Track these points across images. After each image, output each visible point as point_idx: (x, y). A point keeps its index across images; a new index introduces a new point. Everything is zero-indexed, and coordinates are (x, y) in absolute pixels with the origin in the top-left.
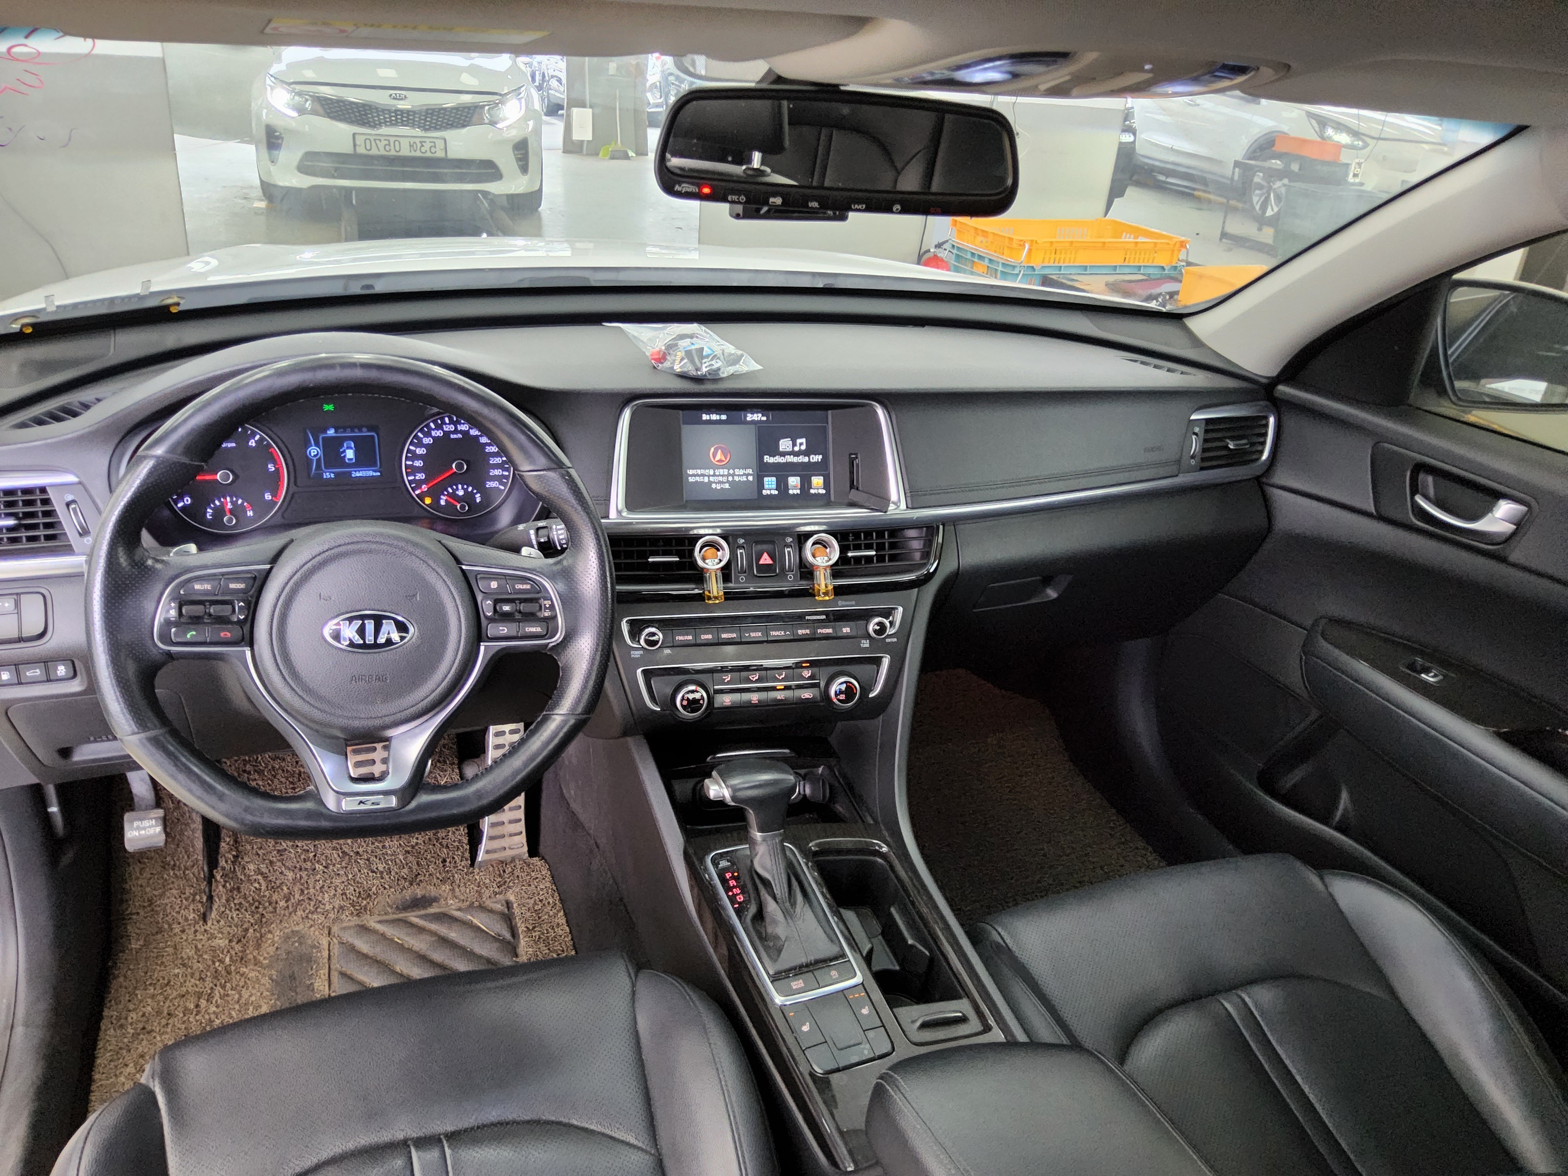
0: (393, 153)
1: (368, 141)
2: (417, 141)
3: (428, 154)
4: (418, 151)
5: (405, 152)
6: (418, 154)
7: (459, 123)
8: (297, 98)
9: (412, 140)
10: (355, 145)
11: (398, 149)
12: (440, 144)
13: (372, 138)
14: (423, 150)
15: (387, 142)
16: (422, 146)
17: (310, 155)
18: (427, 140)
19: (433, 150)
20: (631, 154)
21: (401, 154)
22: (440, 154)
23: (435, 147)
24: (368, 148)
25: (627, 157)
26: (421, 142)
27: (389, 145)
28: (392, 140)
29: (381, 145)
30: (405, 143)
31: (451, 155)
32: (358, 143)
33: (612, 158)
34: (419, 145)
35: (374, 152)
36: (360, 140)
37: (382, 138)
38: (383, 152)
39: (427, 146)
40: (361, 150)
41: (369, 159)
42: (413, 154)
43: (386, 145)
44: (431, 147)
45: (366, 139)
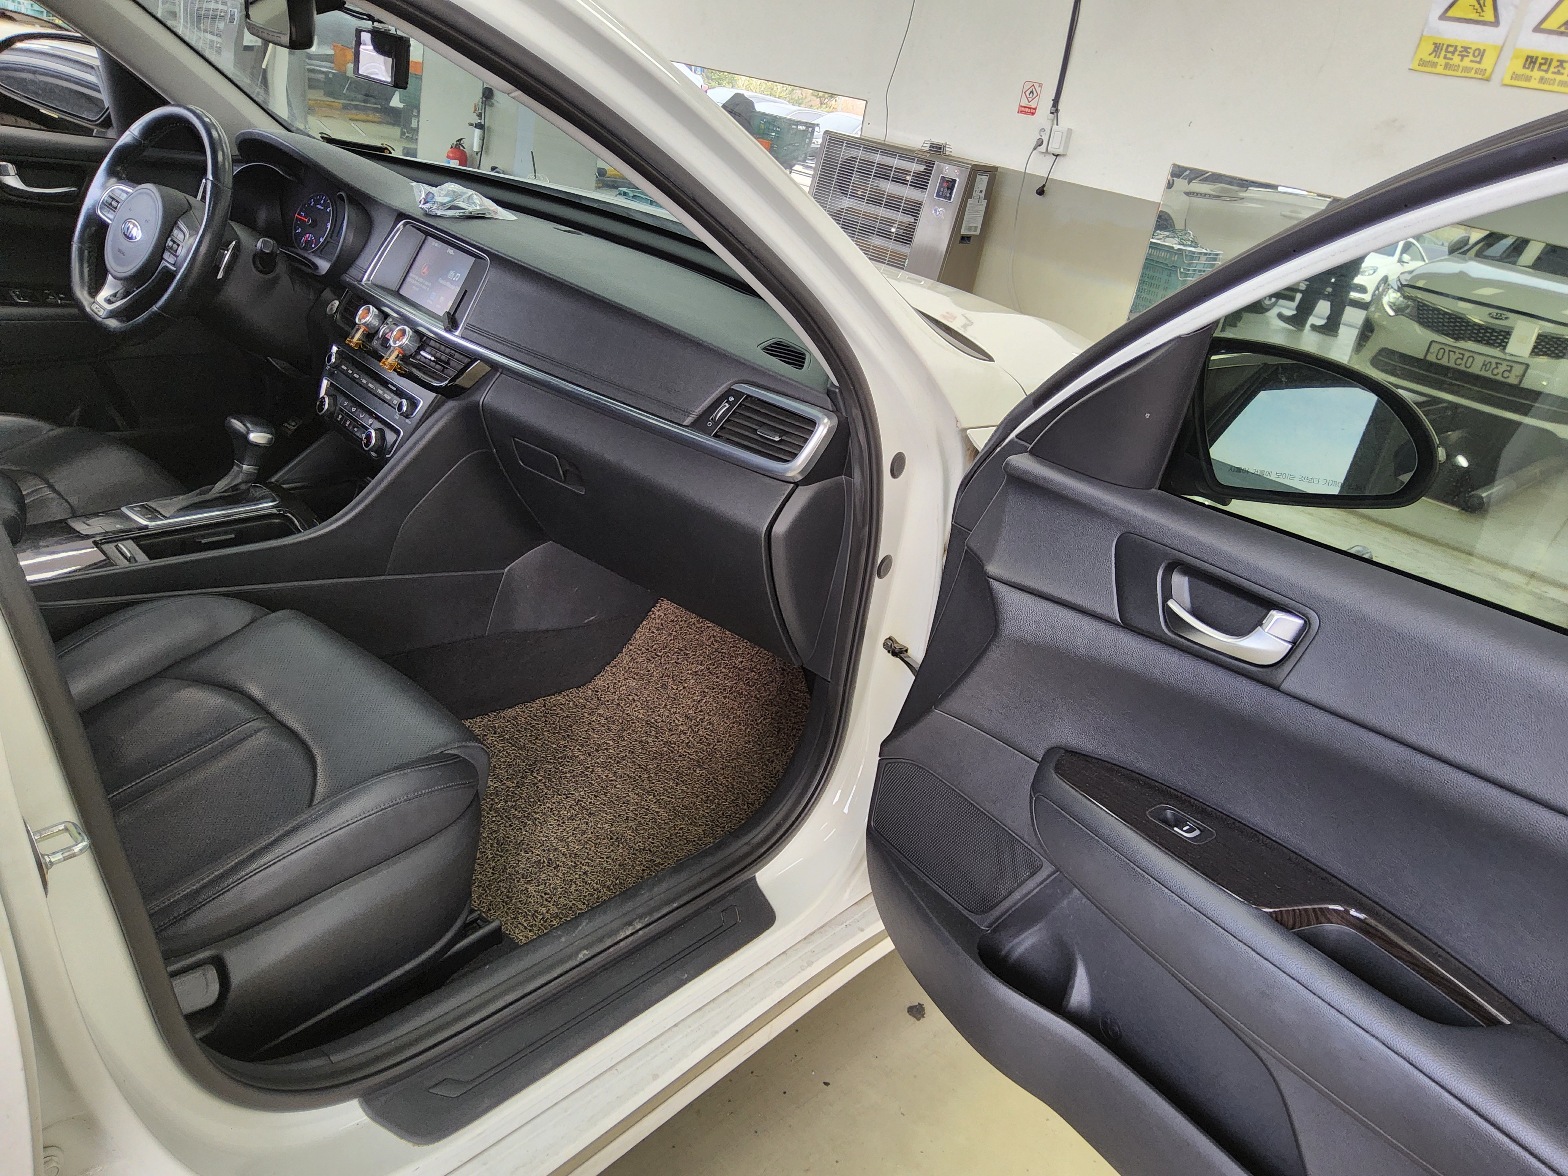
0: (1462, 368)
1: (1442, 351)
2: (1494, 361)
3: (1499, 378)
4: (1490, 372)
5: (1476, 369)
6: (1488, 374)
7: (1553, 352)
8: (1401, 299)
9: (1488, 359)
10: (1428, 352)
11: (1468, 365)
13: (1447, 349)
14: (1495, 372)
15: (1461, 356)
16: (1497, 368)
17: (1386, 351)
19: (1506, 374)
21: (1470, 370)
22: (1512, 380)
23: (1510, 371)
24: (1440, 357)
26: (1497, 363)
27: (1462, 359)
28: (1466, 354)
29: (1453, 357)
30: (1479, 361)
31: (1527, 384)
32: (1431, 350)
34: (1494, 366)
35: (1444, 362)
36: (1435, 348)
37: (1458, 351)
38: (1452, 364)
39: (1502, 368)
41: (1436, 368)
42: (1483, 373)
43: (1458, 359)
44: (1505, 371)
45: (1440, 349)
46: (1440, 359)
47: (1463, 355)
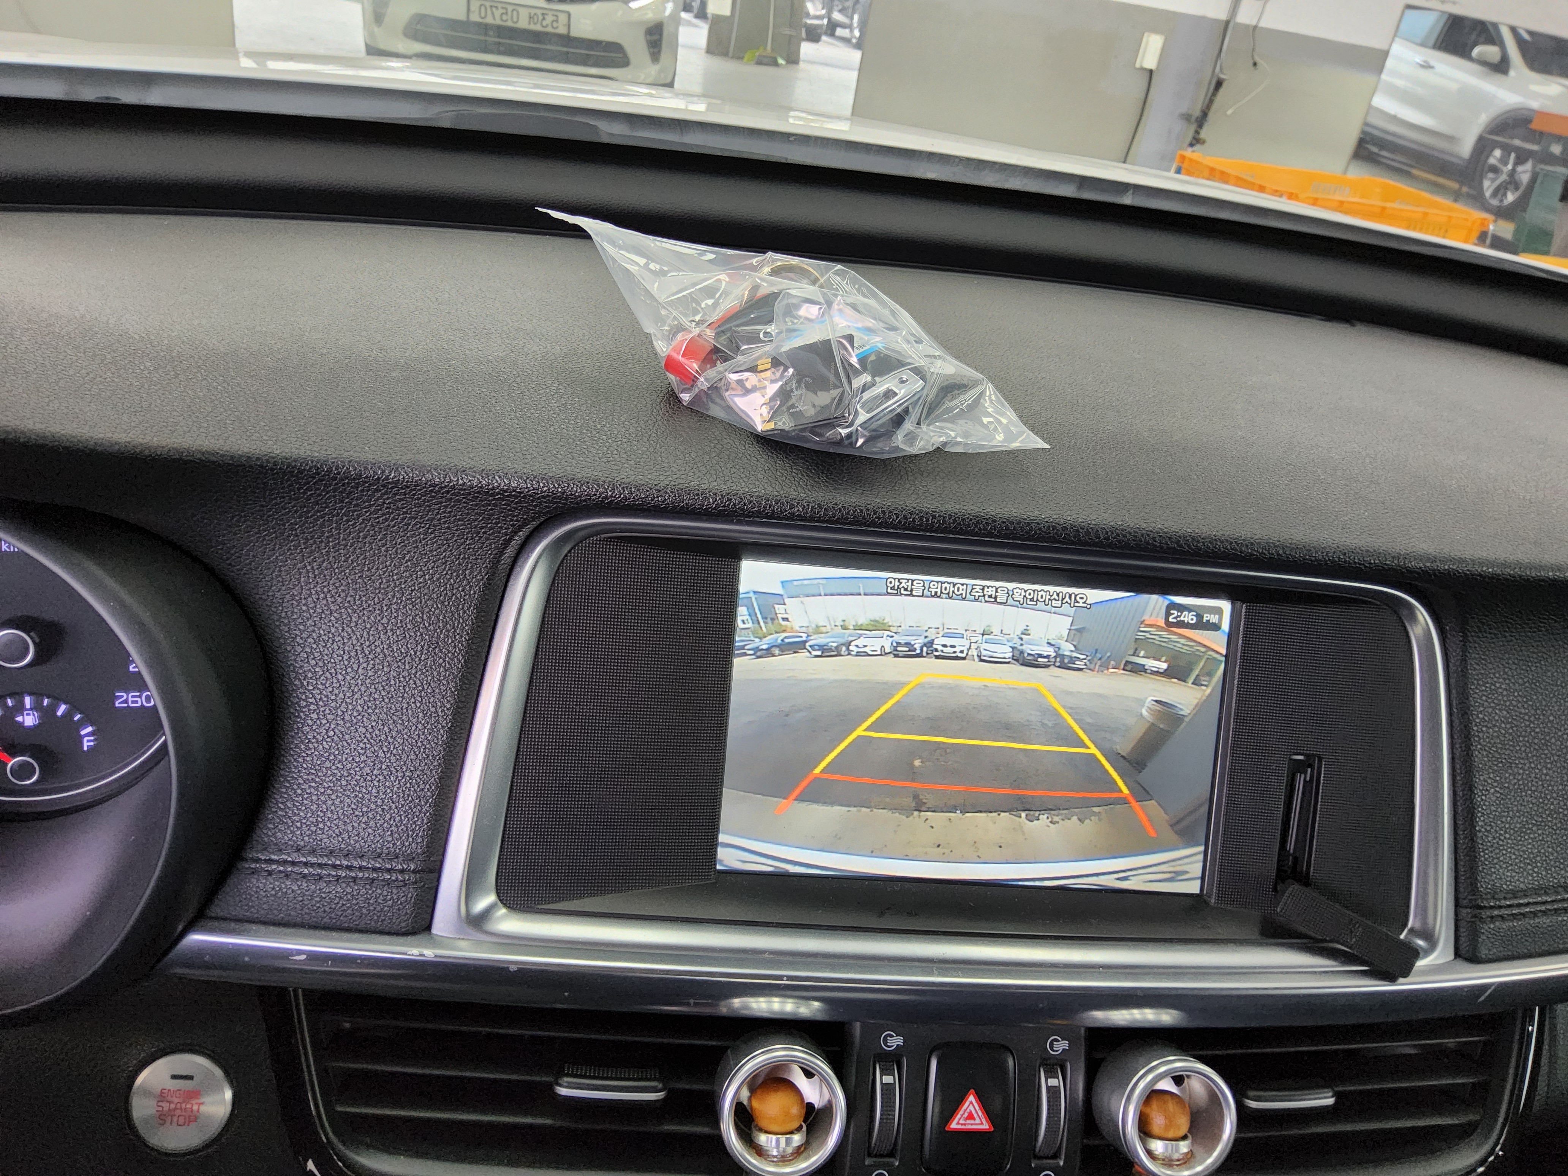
1: (483, 9)
2: (539, 12)
3: (546, 29)
4: (539, 24)
5: (523, 23)
6: (538, 28)
9: (533, 11)
10: (468, 10)
12: (563, 18)
13: (488, 5)
14: (544, 23)
15: (504, 11)
16: (544, 19)
17: (420, 18)
18: (551, 13)
19: (555, 25)
20: (781, 61)
22: (562, 30)
23: (557, 21)
24: (483, 15)
25: (776, 64)
26: (543, 14)
27: (506, 13)
28: (510, 8)
29: (498, 13)
30: (524, 13)
31: (574, 33)
32: (472, 8)
33: (759, 63)
34: (541, 17)
35: (489, 20)
36: (474, 6)
37: (499, 6)
38: (498, 22)
39: (549, 19)
40: (475, 18)
41: (485, 28)
42: (533, 27)
43: (502, 14)
44: (553, 21)
45: (481, 5)
46: (485, 17)
47: (506, 9)
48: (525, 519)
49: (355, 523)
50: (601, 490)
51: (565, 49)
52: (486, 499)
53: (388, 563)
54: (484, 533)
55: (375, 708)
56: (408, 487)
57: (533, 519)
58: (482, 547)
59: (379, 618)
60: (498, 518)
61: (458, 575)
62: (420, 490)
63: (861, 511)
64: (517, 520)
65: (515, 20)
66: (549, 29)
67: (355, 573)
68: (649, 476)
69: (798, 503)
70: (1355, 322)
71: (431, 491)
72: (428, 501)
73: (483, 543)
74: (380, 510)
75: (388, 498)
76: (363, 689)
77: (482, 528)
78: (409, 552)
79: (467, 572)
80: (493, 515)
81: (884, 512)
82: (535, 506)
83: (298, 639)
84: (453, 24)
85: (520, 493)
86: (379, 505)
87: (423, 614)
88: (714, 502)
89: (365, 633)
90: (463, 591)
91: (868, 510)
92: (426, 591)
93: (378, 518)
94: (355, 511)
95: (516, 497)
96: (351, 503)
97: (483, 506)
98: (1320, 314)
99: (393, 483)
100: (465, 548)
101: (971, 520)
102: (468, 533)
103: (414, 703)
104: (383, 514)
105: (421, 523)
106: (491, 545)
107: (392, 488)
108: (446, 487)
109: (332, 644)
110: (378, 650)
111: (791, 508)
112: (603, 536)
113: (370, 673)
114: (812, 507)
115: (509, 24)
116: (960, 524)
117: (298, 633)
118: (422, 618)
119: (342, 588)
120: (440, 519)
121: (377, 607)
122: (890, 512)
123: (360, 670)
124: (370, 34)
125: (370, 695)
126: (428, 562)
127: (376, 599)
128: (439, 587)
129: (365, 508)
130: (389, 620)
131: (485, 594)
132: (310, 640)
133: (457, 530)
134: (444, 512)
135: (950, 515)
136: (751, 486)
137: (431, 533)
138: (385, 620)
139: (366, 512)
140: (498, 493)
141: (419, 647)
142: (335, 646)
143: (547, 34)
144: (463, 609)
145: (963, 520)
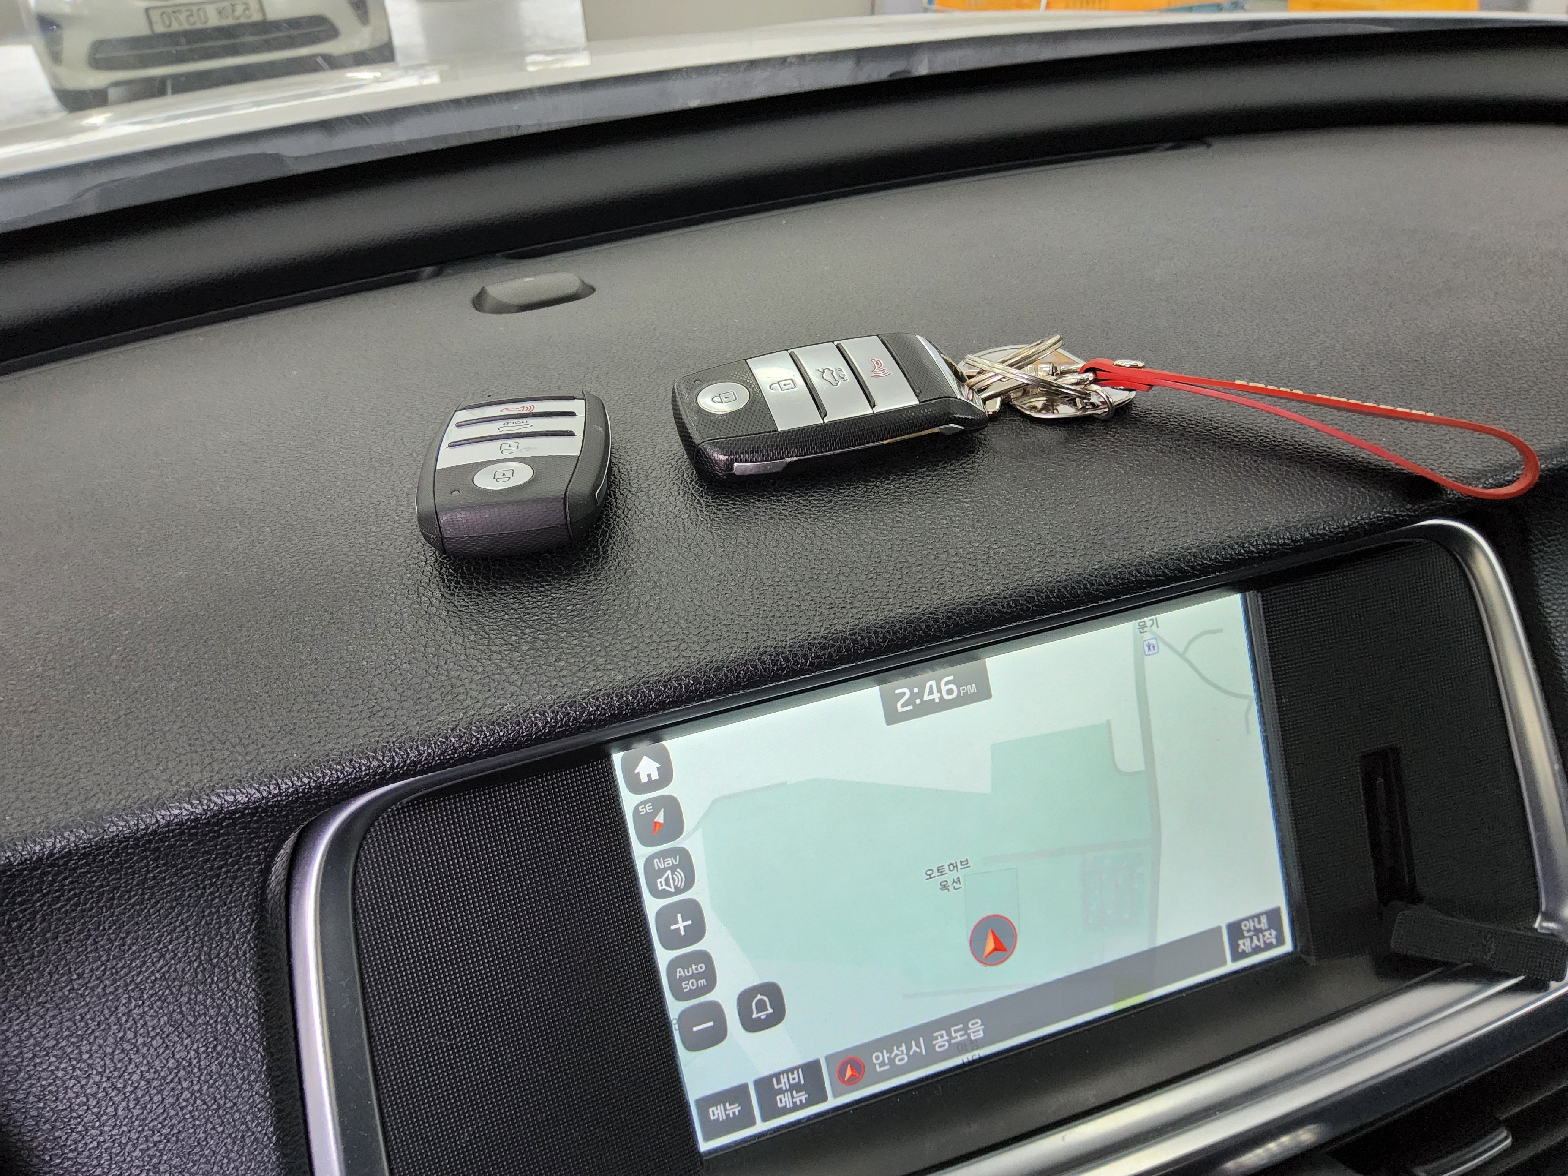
1: (165, 17)
3: (246, 19)
4: (230, 18)
6: (231, 21)
14: (236, 15)
15: (186, 14)
16: (234, 10)
17: (99, 46)
21: (212, 24)
22: (256, 17)
24: (167, 24)
28: (195, 8)
29: (182, 18)
30: (211, 10)
31: (270, 17)
32: (154, 19)
34: (228, 9)
35: (176, 27)
38: (185, 27)
39: (238, 9)
40: (160, 29)
41: (171, 37)
42: (223, 23)
43: (188, 17)
44: (245, 10)
45: (163, 14)
46: (170, 26)
47: (191, 10)
48: (278, 837)
49: (33, 925)
50: (375, 763)
51: (265, 37)
52: (210, 832)
53: (103, 959)
54: (226, 873)
55: (161, 1156)
56: (90, 854)
57: (291, 830)
58: (231, 892)
59: (120, 1035)
60: (239, 848)
61: (211, 939)
62: (108, 852)
63: (755, 668)
64: (268, 841)
65: (203, 19)
66: (243, 20)
67: (62, 988)
68: (441, 719)
69: (665, 687)
70: (1210, 140)
71: (126, 847)
72: (126, 862)
73: (231, 886)
74: (62, 895)
75: (65, 878)
76: (134, 1136)
77: (220, 868)
78: (128, 934)
79: (223, 930)
80: (229, 846)
81: (786, 659)
82: (287, 816)
83: (13, 1104)
84: (136, 42)
85: (256, 808)
86: (56, 891)
87: (180, 1007)
88: (544, 727)
89: (108, 1062)
90: (226, 956)
91: (763, 662)
92: (174, 975)
93: (63, 906)
94: (25, 910)
95: (252, 815)
96: (14, 903)
97: (210, 841)
98: (1163, 141)
99: (62, 857)
100: (207, 900)
101: (905, 630)
102: (203, 881)
103: (214, 1128)
104: (69, 899)
105: (129, 892)
106: (242, 883)
107: (66, 863)
108: (143, 836)
109: (66, 1093)
110: (135, 1077)
111: (657, 697)
112: (404, 801)
113: (136, 1112)
114: (687, 685)
115: (199, 26)
116: (892, 640)
117: (8, 1096)
118: (181, 1012)
119: (50, 1014)
120: (155, 878)
121: (112, 1019)
122: (795, 655)
123: (120, 1113)
124: (53, 77)
125: (147, 1141)
126: (161, 936)
127: (106, 1011)
128: (190, 963)
129: (38, 901)
130: (136, 1033)
131: (262, 949)
132: (31, 1099)
133: (185, 883)
134: (157, 867)
135: (876, 632)
136: (591, 683)
137: (149, 899)
138: (130, 1035)
139: (42, 906)
140: (224, 819)
141: (192, 1053)
142: (70, 1094)
143: (239, 26)
144: (235, 980)
145: (895, 633)
